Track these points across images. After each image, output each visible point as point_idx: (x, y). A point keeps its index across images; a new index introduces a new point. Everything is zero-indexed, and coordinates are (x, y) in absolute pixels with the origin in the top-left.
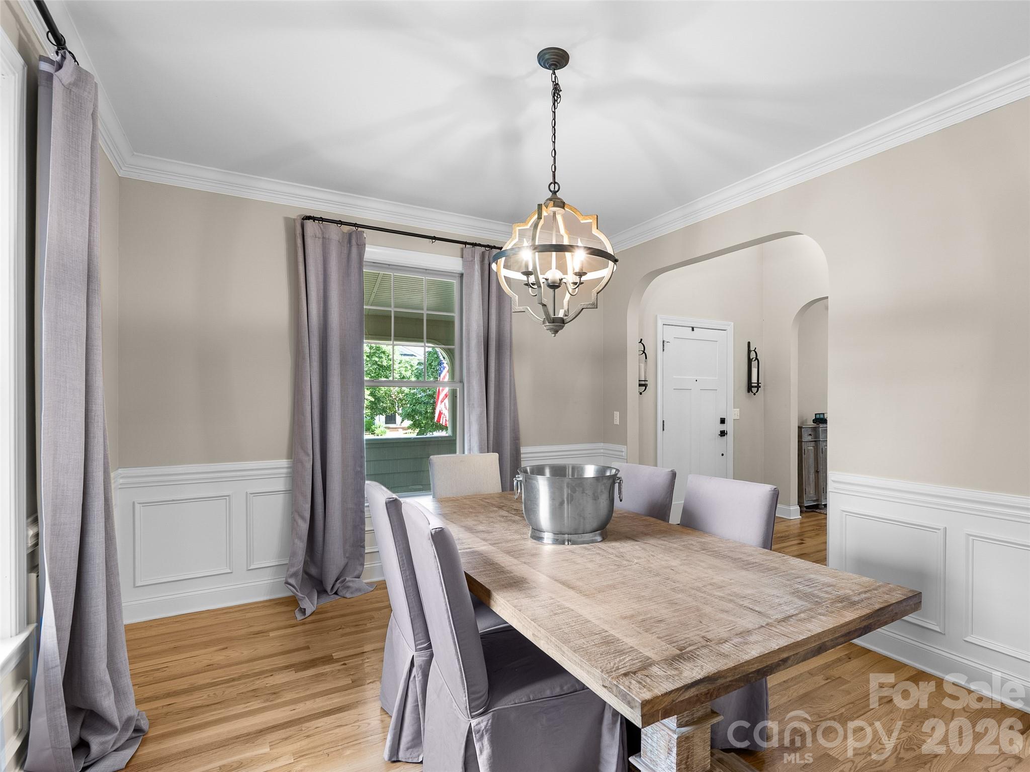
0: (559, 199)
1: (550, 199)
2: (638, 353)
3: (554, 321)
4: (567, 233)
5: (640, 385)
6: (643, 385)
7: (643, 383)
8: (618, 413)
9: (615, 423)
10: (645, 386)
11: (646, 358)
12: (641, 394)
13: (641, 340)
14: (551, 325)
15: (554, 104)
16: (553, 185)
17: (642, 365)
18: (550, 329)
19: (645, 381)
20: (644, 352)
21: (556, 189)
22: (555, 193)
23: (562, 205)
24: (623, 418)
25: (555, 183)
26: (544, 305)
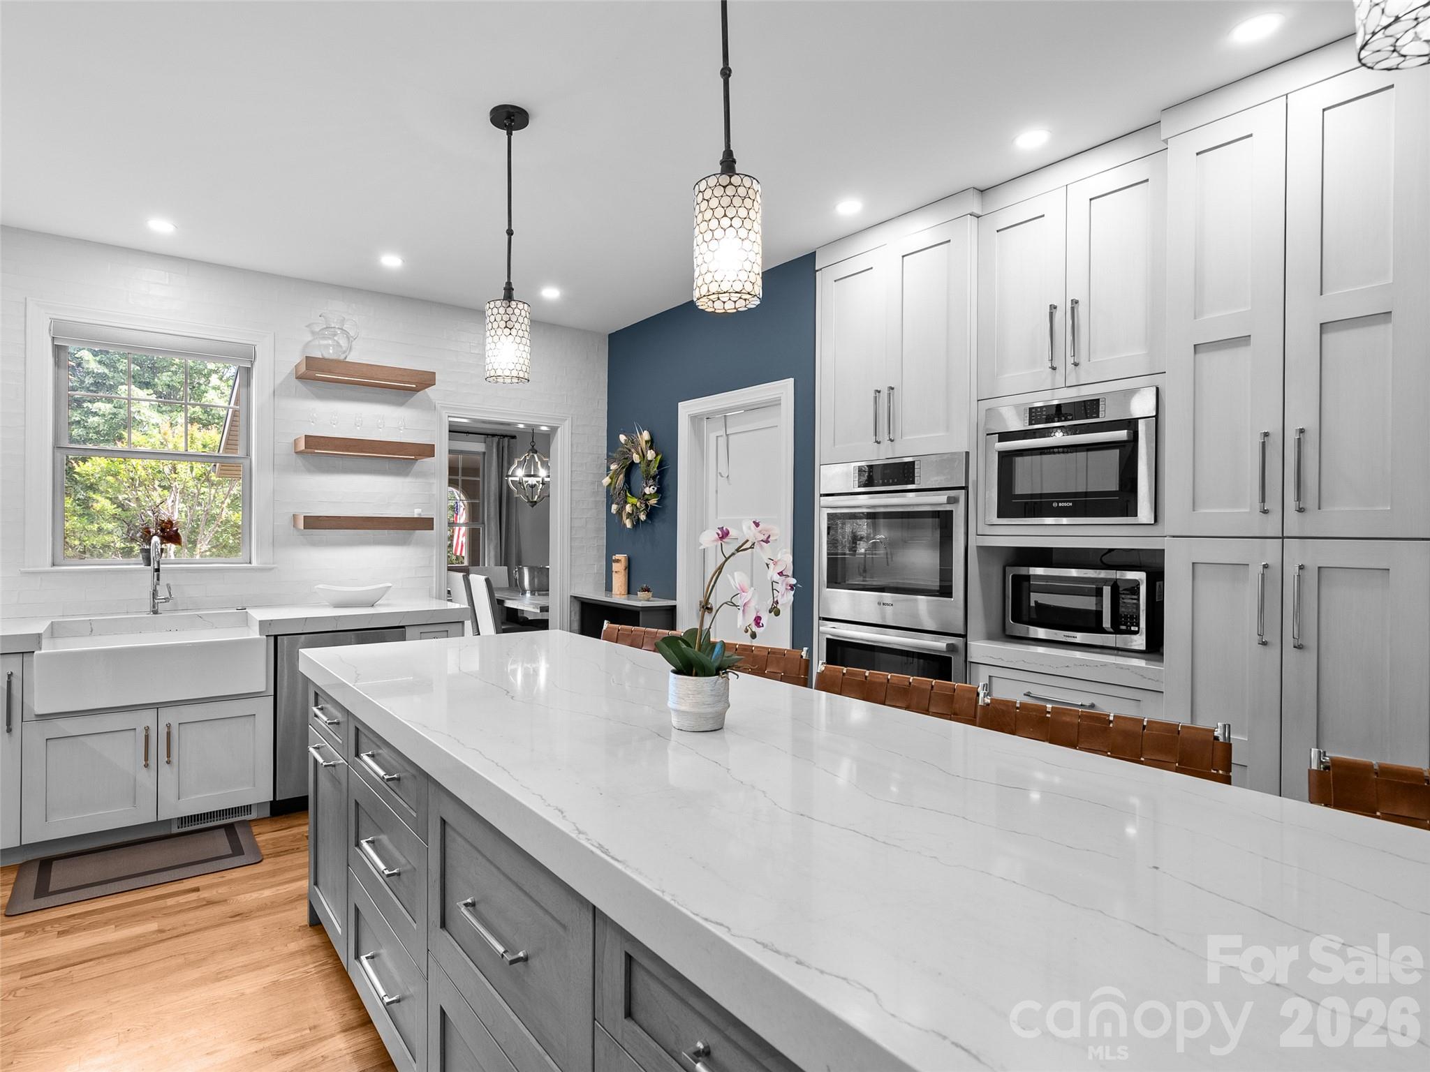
3: (532, 502)
22: (533, 446)
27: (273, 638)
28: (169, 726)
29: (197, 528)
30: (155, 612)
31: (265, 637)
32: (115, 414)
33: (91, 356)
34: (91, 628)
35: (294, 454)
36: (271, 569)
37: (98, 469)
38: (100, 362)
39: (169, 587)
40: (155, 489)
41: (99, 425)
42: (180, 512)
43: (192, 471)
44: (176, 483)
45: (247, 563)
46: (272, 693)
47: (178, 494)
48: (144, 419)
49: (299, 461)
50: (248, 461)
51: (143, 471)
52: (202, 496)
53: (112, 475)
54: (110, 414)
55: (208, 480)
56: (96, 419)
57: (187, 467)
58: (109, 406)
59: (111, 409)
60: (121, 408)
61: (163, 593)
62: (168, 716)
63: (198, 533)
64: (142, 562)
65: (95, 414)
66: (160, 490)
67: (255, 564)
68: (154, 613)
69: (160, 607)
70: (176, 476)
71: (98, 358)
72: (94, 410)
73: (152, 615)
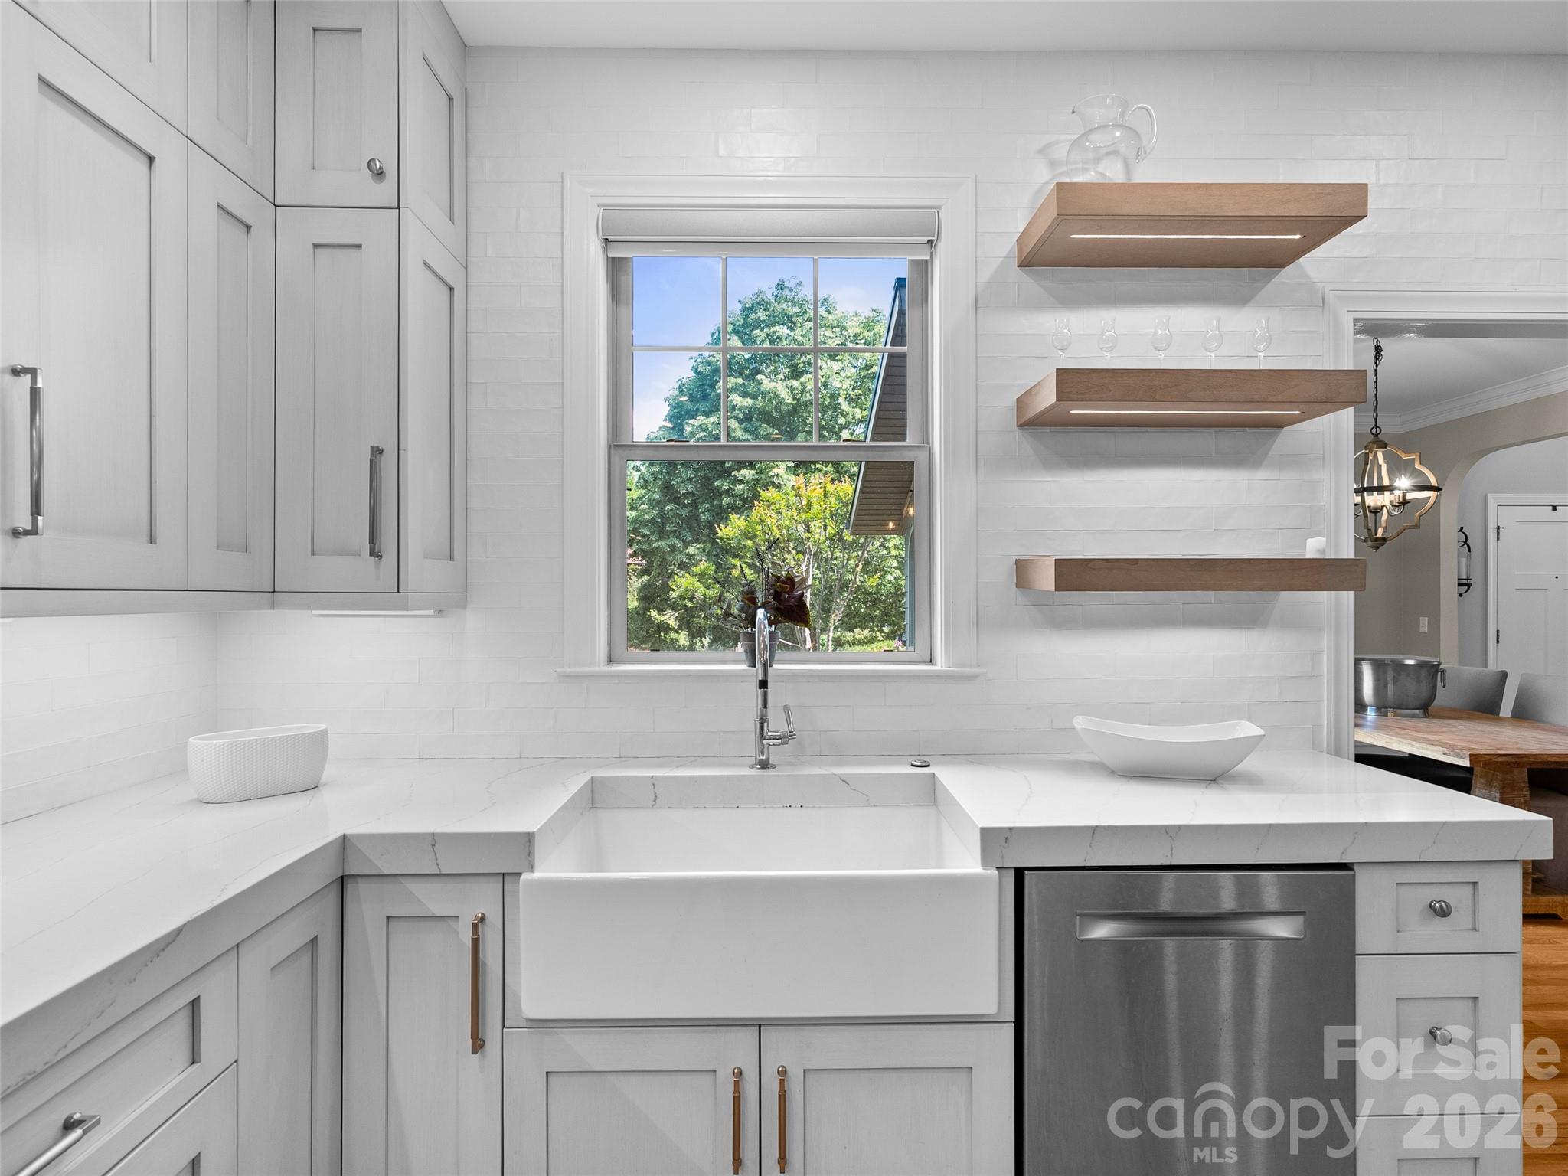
0: (1381, 441)
1: (1374, 443)
2: (1456, 544)
3: (1377, 539)
4: (1385, 463)
5: (1460, 585)
6: (1465, 584)
7: (1465, 582)
8: (1427, 618)
9: (1421, 631)
10: (1469, 586)
11: (1469, 550)
12: (1461, 595)
13: (1462, 528)
14: (1374, 544)
15: (1376, 363)
16: (1374, 429)
17: (1464, 561)
18: (1372, 547)
19: (1467, 579)
20: (1465, 543)
21: (1378, 432)
22: (1377, 435)
23: (1384, 446)
24: (1435, 625)
25: (1376, 427)
26: (1368, 530)
27: (1012, 874)
28: (783, 1073)
29: (831, 595)
30: (765, 765)
31: (995, 872)
32: (756, 480)
33: (737, 423)
34: (655, 794)
35: (1016, 429)
36: (972, 678)
37: (738, 533)
38: (745, 430)
39: (787, 710)
40: (789, 552)
41: (744, 492)
42: (814, 579)
43: (825, 530)
44: (810, 543)
45: (924, 662)
46: (1011, 1015)
47: (812, 557)
48: (782, 483)
49: (1024, 444)
50: (927, 453)
51: (778, 531)
52: (835, 562)
53: (749, 538)
54: (753, 480)
55: (841, 539)
56: (741, 487)
57: (820, 525)
58: (752, 472)
59: (753, 475)
60: (762, 473)
61: (776, 724)
62: (782, 1050)
63: (832, 601)
64: (744, 657)
65: (741, 482)
66: (794, 552)
67: (940, 665)
68: (762, 768)
69: (775, 754)
70: (809, 535)
71: (743, 426)
72: (740, 478)
73: (757, 772)
